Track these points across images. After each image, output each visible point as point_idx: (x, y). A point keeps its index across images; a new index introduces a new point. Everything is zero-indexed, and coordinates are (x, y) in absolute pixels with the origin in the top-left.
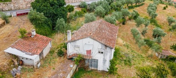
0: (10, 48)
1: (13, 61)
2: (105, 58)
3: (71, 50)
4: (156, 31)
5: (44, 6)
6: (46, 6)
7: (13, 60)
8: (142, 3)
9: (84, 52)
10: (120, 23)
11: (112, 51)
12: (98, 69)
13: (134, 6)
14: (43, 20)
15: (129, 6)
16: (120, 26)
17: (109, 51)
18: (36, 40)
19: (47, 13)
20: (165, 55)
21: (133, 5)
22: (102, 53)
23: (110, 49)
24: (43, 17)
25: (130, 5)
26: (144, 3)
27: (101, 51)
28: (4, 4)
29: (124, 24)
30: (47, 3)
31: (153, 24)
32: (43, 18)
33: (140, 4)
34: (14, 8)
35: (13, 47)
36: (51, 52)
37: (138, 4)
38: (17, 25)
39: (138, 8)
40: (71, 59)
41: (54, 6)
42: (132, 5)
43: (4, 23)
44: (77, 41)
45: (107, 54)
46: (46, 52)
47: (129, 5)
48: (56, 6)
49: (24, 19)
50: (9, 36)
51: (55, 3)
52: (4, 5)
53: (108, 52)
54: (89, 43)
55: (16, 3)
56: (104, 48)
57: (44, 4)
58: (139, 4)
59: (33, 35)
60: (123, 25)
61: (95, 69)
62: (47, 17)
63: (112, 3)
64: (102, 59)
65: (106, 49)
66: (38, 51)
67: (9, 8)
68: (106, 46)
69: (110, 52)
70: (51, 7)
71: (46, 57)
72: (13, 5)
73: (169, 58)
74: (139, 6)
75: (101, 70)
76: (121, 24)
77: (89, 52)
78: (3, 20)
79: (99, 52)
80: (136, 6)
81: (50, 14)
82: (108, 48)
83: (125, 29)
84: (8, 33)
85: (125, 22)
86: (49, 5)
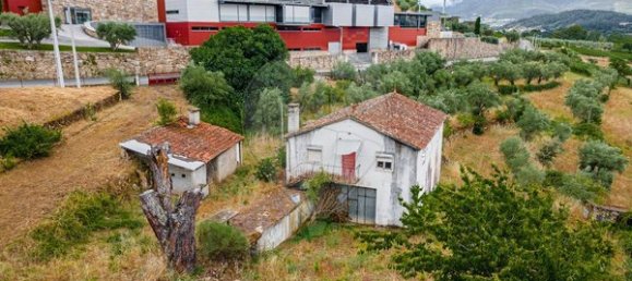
0: (134, 141)
1: (138, 175)
2: (398, 182)
3: (299, 161)
4: (591, 152)
5: (227, 55)
6: (233, 57)
7: (139, 171)
8: (551, 80)
9: (334, 168)
10: (463, 129)
11: (416, 158)
12: (377, 222)
13: (521, 86)
14: (221, 91)
15: (504, 87)
16: (465, 137)
17: (408, 159)
18: (200, 134)
19: (232, 76)
20: (611, 211)
21: (516, 83)
22: (388, 165)
23: (410, 152)
24: (222, 82)
25: (505, 83)
26: (557, 80)
27: (385, 161)
28: (117, 57)
29: (478, 131)
30: (236, 48)
31: (586, 137)
32: (221, 84)
33: (544, 82)
34: (142, 70)
35: (139, 140)
36: (241, 172)
37: (534, 82)
38: (149, 103)
39: (535, 94)
40: (296, 186)
41: (254, 59)
42: (512, 83)
43: (116, 96)
44: (317, 132)
45: (402, 169)
46: (225, 167)
47: (500, 83)
48: (261, 57)
49: (166, 92)
50: (128, 125)
51: (258, 49)
52: (117, 61)
53: (404, 161)
54: (350, 137)
55: (147, 55)
56: (394, 151)
57: (226, 50)
58: (540, 81)
59: (193, 124)
60: (477, 137)
61: (368, 222)
62: (235, 86)
63: (439, 71)
64: (388, 188)
65: (400, 152)
66: (205, 156)
67: (128, 70)
68: (399, 143)
69: (413, 162)
70: (246, 60)
71: (224, 181)
72: (138, 63)
73: (625, 219)
74: (539, 89)
75: (385, 223)
76: (469, 133)
77: (349, 161)
78: (115, 88)
79: (380, 164)
80: (529, 89)
81: (243, 77)
82: (405, 150)
83: (479, 147)
84: (126, 120)
85: (481, 125)
86: (239, 53)
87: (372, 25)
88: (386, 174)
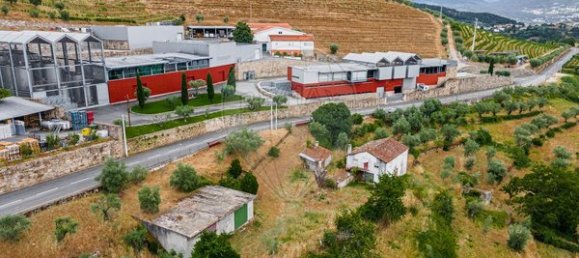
3: (350, 163)
5: (327, 117)
8: (533, 110)
9: (361, 166)
10: (437, 148)
11: (386, 165)
13: (502, 116)
14: (324, 132)
15: (486, 117)
16: (437, 152)
18: (318, 151)
19: (329, 126)
21: (497, 114)
22: (378, 167)
24: (325, 129)
25: (488, 115)
29: (446, 149)
33: (524, 113)
36: (331, 164)
37: (513, 113)
39: (510, 122)
40: (349, 171)
42: (495, 115)
43: (288, 133)
44: (356, 155)
46: (327, 162)
47: (483, 115)
48: (340, 117)
53: (382, 166)
54: (366, 157)
56: (380, 163)
58: (520, 112)
59: (316, 147)
60: (444, 152)
62: (329, 130)
64: (377, 174)
67: (284, 115)
71: (327, 167)
72: (287, 112)
76: (440, 150)
77: (366, 165)
79: (375, 166)
80: (509, 118)
81: (332, 126)
82: (383, 163)
85: (449, 146)
87: (404, 77)
88: (377, 169)
